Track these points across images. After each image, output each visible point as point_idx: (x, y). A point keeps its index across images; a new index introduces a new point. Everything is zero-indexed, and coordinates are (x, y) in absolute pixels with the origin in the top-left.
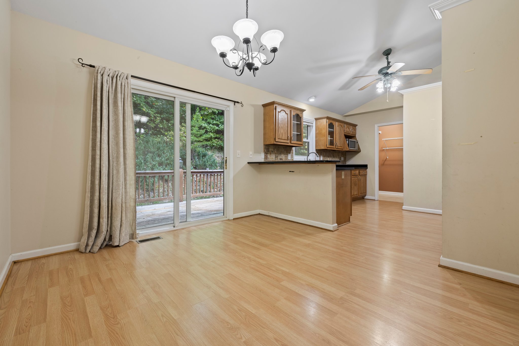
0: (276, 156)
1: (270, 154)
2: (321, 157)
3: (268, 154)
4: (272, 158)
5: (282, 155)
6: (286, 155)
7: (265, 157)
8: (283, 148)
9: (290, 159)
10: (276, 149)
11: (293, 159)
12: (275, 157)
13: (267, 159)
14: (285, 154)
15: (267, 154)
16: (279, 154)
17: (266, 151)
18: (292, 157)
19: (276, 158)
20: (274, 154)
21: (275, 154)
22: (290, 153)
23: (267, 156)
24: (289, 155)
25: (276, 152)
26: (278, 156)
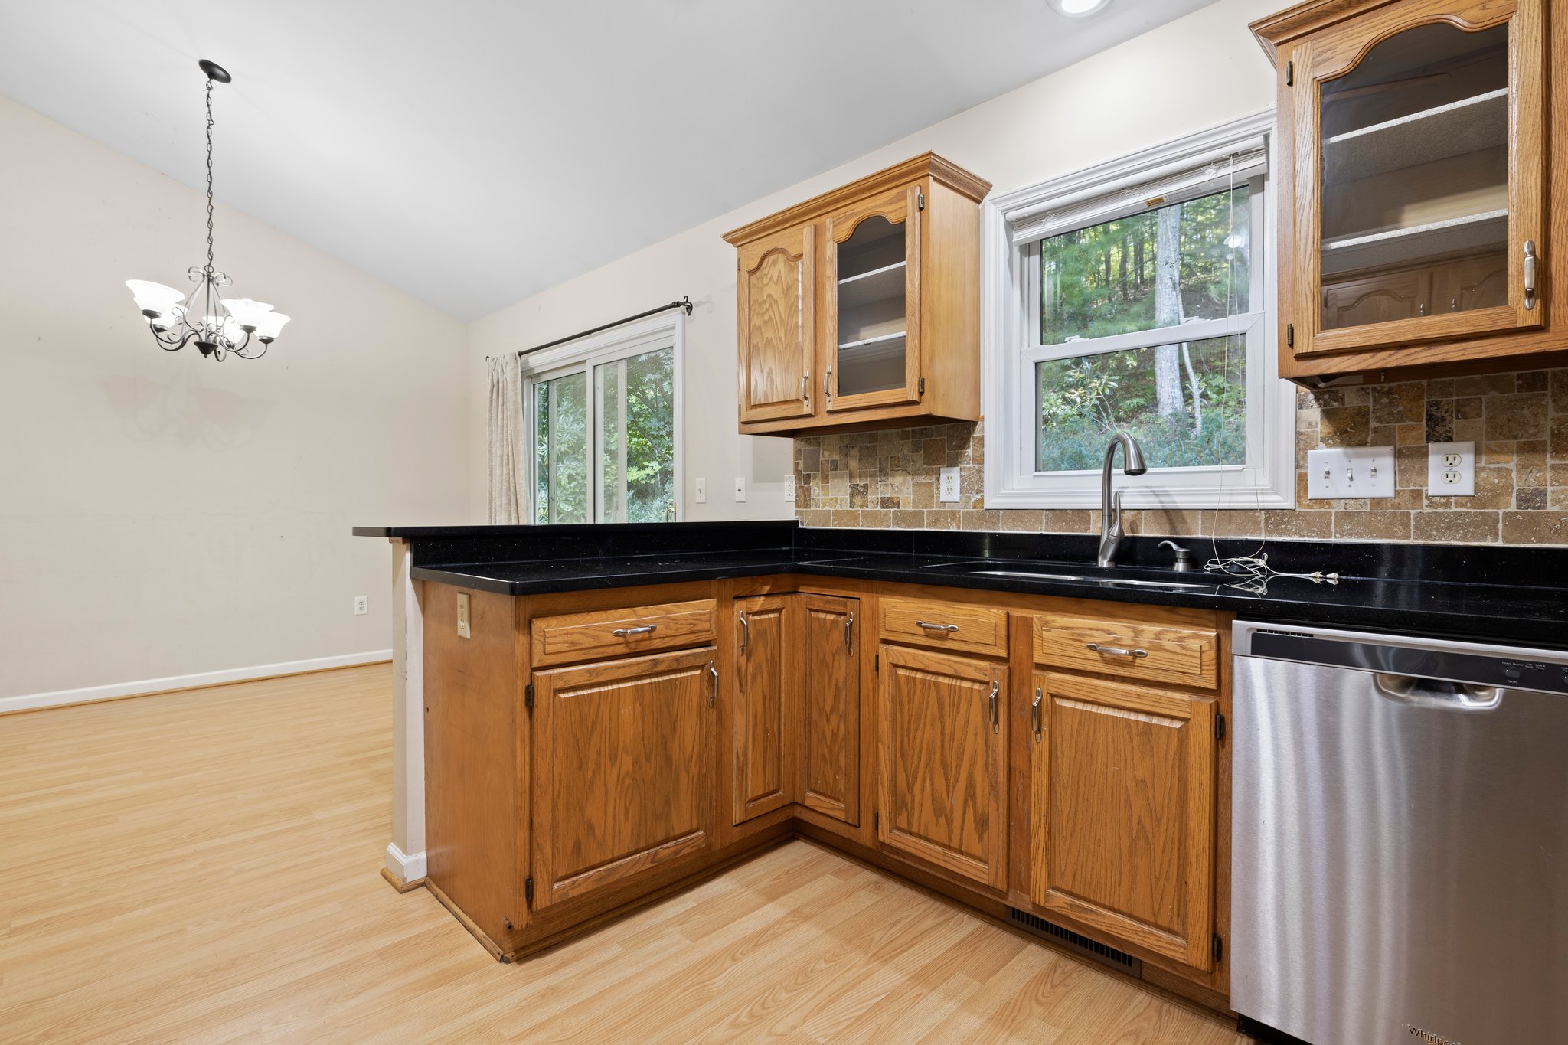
0: (854, 487)
1: (825, 478)
2: (1433, 460)
3: (815, 479)
4: (836, 500)
5: (898, 480)
6: (922, 479)
7: (797, 497)
8: (905, 436)
9: (956, 496)
10: (854, 452)
11: (981, 501)
12: (850, 491)
13: (807, 506)
14: (914, 474)
15: (807, 479)
16: (873, 476)
17: (801, 467)
18: (974, 483)
19: (858, 500)
20: (842, 477)
21: (851, 476)
22: (953, 463)
23: (809, 489)
24: (943, 477)
25: (853, 464)
26: (866, 487)
